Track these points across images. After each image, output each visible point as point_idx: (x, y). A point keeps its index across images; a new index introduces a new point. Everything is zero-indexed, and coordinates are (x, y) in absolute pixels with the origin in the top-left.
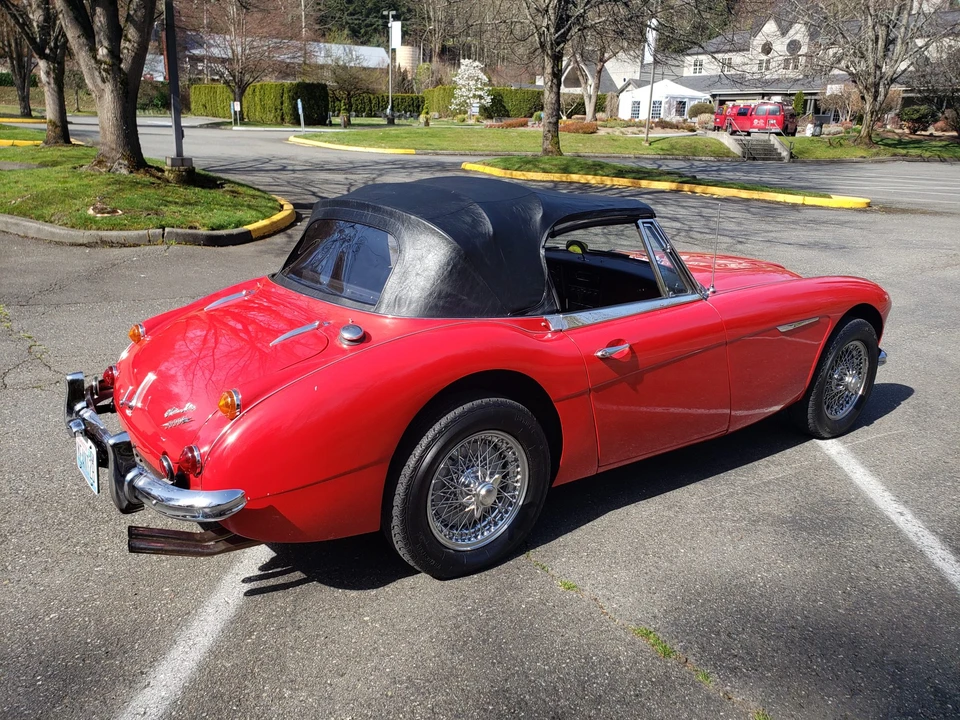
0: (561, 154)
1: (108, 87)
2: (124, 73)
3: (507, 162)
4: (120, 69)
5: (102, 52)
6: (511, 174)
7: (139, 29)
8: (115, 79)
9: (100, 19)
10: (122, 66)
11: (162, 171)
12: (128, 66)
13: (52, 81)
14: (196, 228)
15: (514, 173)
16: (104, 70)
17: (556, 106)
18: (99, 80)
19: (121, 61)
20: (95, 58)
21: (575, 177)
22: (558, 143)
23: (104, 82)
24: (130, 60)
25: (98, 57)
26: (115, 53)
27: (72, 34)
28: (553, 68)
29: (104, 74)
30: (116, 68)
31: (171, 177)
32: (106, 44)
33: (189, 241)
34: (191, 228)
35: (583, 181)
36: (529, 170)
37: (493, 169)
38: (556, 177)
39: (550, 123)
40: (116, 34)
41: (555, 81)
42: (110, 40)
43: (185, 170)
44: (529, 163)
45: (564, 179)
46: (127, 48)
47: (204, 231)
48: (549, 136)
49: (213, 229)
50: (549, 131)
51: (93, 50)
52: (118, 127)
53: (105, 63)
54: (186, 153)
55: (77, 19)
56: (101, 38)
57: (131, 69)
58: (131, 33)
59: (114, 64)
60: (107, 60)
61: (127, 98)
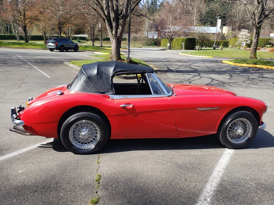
0: (256, 58)
1: (114, 40)
2: (118, 37)
3: (236, 61)
4: (117, 36)
5: (114, 32)
6: (236, 64)
7: (122, 27)
8: (116, 38)
10: (118, 35)
11: (124, 60)
12: (119, 35)
15: (237, 64)
16: (114, 36)
17: (256, 43)
18: (112, 39)
19: (117, 34)
20: (112, 34)
21: (258, 66)
22: (256, 55)
23: (113, 39)
24: (119, 34)
25: (113, 33)
26: (116, 32)
27: (108, 28)
28: (256, 31)
29: (113, 37)
30: (116, 36)
32: (115, 30)
35: (261, 67)
36: (242, 63)
37: (231, 62)
38: (251, 66)
39: (253, 49)
40: (117, 28)
41: (257, 35)
42: (115, 29)
43: (129, 61)
44: (243, 61)
45: (254, 66)
46: (119, 31)
48: (253, 53)
50: (253, 51)
51: (112, 32)
52: (115, 50)
54: (130, 56)
55: (109, 25)
56: (114, 29)
57: (119, 36)
58: (120, 27)
59: (116, 35)
60: (114, 34)
61: (118, 43)
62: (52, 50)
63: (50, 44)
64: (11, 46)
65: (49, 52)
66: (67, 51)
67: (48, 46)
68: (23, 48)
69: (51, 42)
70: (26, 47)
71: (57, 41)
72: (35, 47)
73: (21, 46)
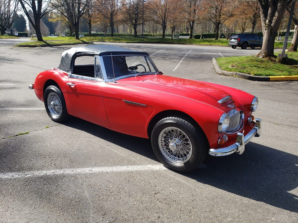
1: (266, 32)
2: (272, 27)
4: (271, 26)
5: (267, 21)
7: (279, 13)
8: (268, 29)
9: (270, 11)
10: (272, 25)
13: (297, 31)
14: (250, 74)
16: (267, 27)
19: (271, 23)
20: (265, 23)
23: (265, 30)
24: (274, 23)
25: (266, 23)
26: (270, 21)
27: (262, 16)
31: (277, 60)
32: (269, 19)
33: (243, 77)
34: (248, 74)
40: (273, 15)
42: (270, 17)
46: (275, 19)
47: (252, 75)
49: (256, 75)
51: (265, 21)
52: (266, 44)
53: (267, 24)
55: (263, 12)
56: (268, 17)
57: (274, 26)
58: (277, 14)
59: (269, 24)
60: (268, 23)
61: (271, 34)
62: (234, 47)
63: (233, 40)
64: (201, 43)
65: (231, 49)
66: (253, 49)
67: (230, 43)
68: (210, 45)
69: (233, 39)
70: (213, 44)
71: (241, 36)
72: (221, 44)
73: (209, 44)
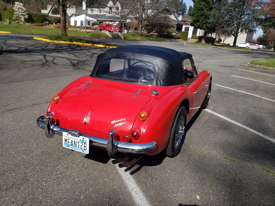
0: (67, 36)
3: (50, 38)
6: (53, 41)
15: (54, 41)
17: (65, 21)
21: (75, 43)
22: (66, 32)
28: (63, 9)
35: (77, 44)
36: (59, 40)
38: (68, 43)
39: (63, 26)
41: (63, 13)
44: (58, 38)
45: (71, 43)
48: (63, 30)
50: (63, 29)
